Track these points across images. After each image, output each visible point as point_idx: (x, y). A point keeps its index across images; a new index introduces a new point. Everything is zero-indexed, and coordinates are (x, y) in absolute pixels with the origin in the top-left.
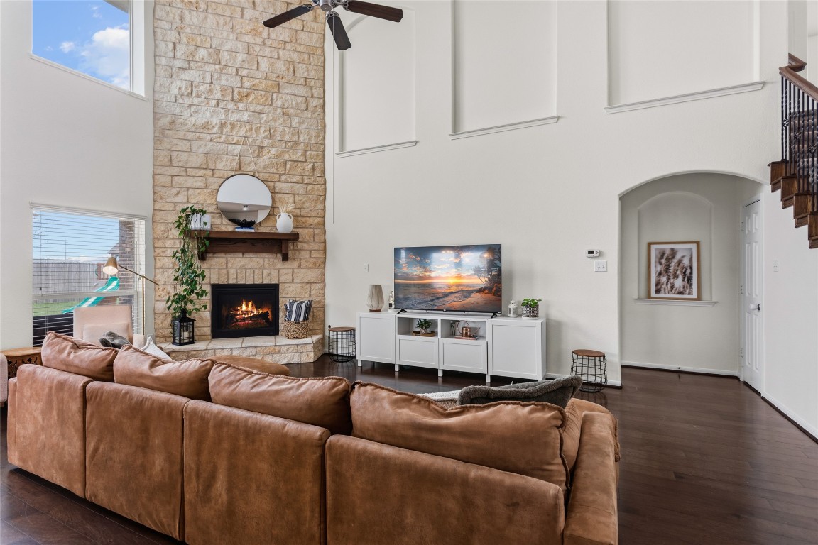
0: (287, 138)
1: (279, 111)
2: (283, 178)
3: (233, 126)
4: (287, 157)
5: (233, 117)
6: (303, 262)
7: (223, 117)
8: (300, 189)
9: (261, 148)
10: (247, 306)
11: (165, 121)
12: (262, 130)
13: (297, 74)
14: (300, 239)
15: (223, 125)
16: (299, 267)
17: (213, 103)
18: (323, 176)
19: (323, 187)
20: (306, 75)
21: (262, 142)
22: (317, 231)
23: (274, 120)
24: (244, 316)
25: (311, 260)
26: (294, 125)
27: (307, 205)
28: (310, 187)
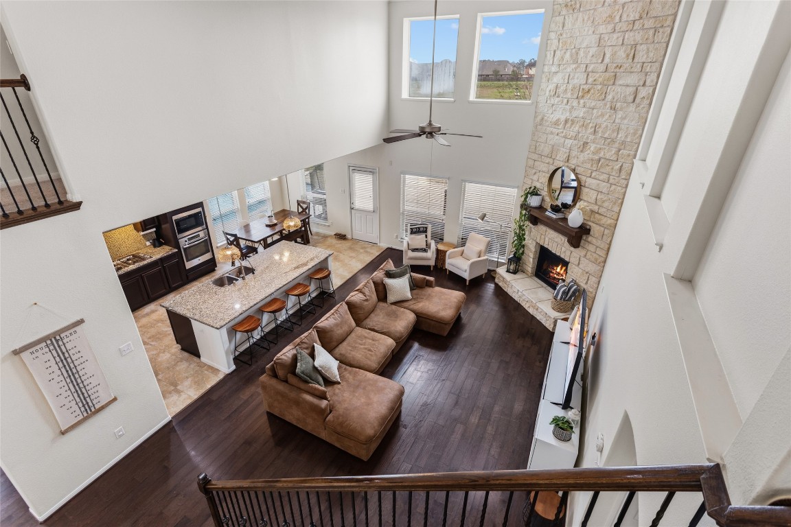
0: (606, 136)
1: (608, 106)
2: (594, 174)
3: (573, 122)
4: (602, 155)
5: (575, 114)
6: (589, 253)
7: (568, 114)
8: (604, 187)
9: (585, 144)
10: (561, 269)
11: (539, 118)
12: (591, 125)
13: (636, 60)
14: (592, 233)
15: (566, 121)
16: (585, 256)
17: (565, 101)
18: (628, 180)
19: (624, 189)
20: (644, 60)
21: (588, 138)
22: (607, 232)
23: (602, 115)
24: (555, 276)
25: (595, 255)
26: (617, 121)
27: (606, 204)
28: (613, 187)
